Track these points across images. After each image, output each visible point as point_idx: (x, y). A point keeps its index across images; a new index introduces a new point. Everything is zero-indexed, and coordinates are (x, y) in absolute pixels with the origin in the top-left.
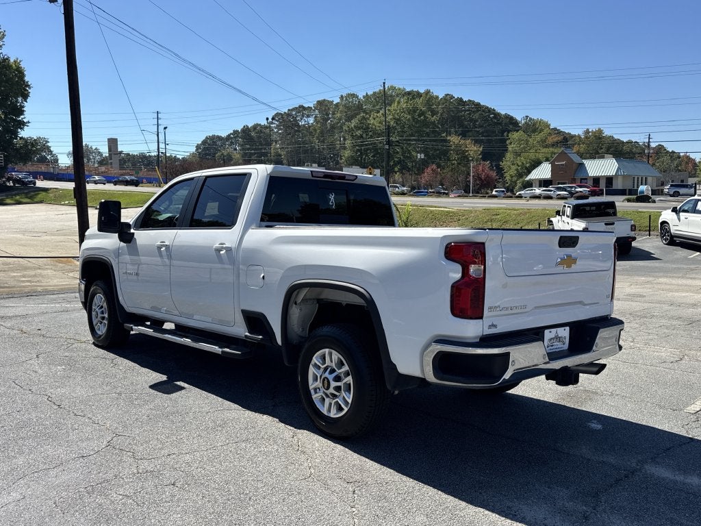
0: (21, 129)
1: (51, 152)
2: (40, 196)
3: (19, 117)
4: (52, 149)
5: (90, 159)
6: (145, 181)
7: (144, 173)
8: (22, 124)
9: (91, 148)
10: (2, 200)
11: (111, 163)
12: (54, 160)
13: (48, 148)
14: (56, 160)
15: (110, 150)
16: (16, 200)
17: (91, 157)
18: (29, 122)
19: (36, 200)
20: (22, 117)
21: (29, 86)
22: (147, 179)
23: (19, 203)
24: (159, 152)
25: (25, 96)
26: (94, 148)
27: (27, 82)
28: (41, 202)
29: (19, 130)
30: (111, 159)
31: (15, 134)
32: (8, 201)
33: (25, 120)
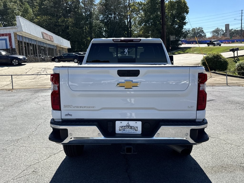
0: (185, 25)
1: (204, 32)
2: (187, 51)
3: (184, 21)
4: (204, 31)
5: (219, 34)
6: (235, 41)
7: (238, 37)
8: (185, 24)
9: (220, 29)
10: (174, 53)
11: (226, 35)
12: (205, 35)
13: (203, 31)
14: (205, 36)
15: (226, 29)
16: (179, 53)
17: (220, 33)
18: (188, 22)
19: (185, 52)
20: (185, 21)
21: (188, 8)
22: (236, 40)
23: (179, 54)
24: (241, 28)
25: (187, 13)
26: (221, 29)
27: (188, 7)
28: (187, 53)
29: (184, 26)
30: (226, 33)
31: (182, 28)
32: (176, 53)
33: (186, 22)
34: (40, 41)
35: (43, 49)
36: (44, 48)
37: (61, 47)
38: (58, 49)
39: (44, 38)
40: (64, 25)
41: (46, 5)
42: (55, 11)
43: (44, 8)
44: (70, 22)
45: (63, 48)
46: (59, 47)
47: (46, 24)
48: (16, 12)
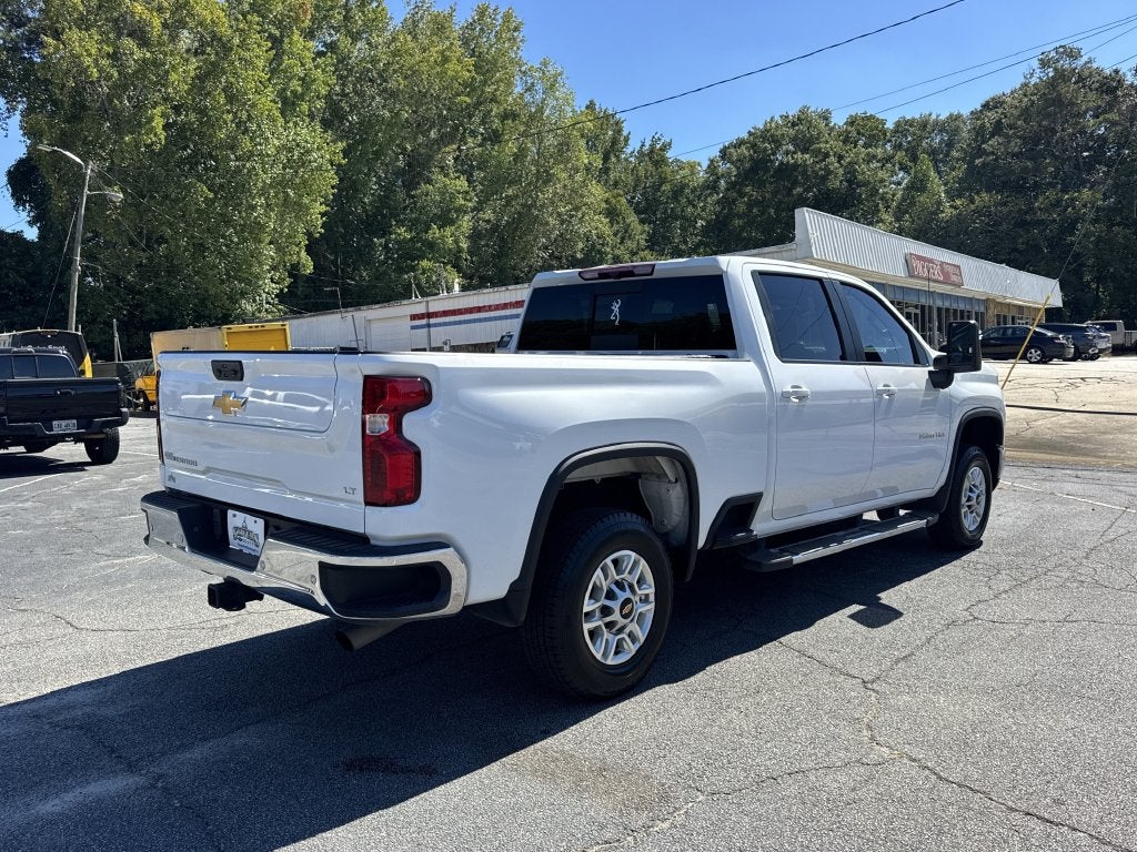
34: (902, 288)
35: (916, 315)
36: (918, 311)
37: (1009, 305)
38: (992, 312)
39: (911, 276)
40: (1054, 220)
41: (993, 153)
42: (1025, 169)
43: (984, 165)
44: (1085, 206)
45: (1021, 308)
46: (1001, 303)
47: (988, 224)
48: (887, 193)
